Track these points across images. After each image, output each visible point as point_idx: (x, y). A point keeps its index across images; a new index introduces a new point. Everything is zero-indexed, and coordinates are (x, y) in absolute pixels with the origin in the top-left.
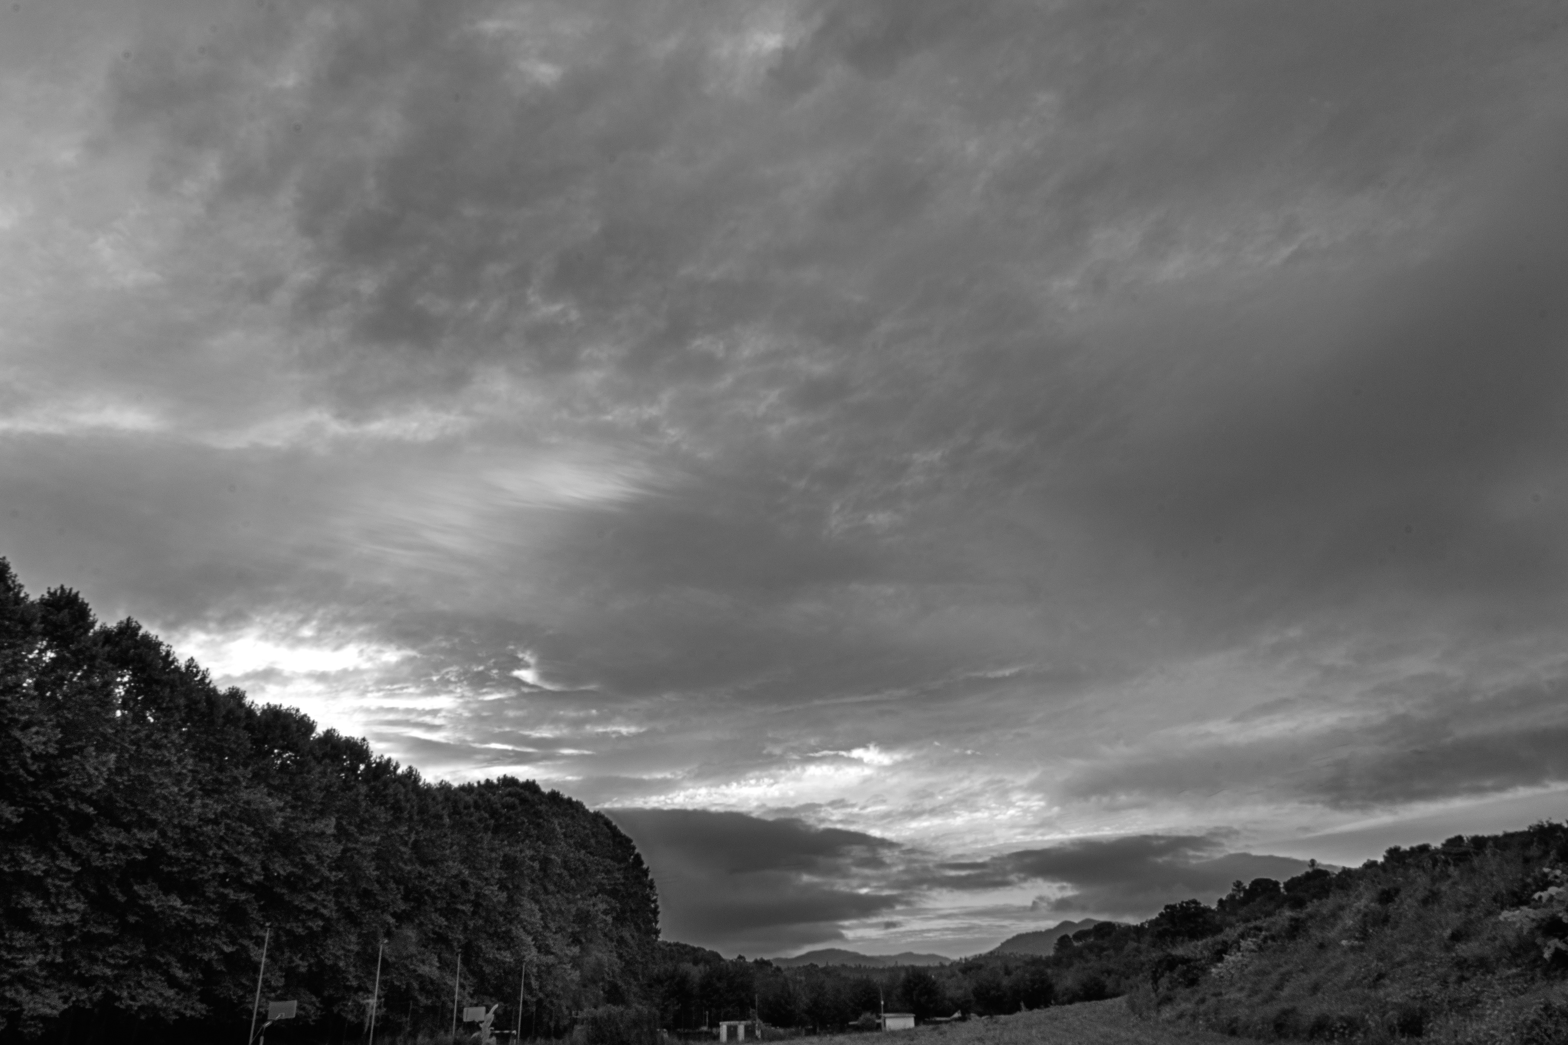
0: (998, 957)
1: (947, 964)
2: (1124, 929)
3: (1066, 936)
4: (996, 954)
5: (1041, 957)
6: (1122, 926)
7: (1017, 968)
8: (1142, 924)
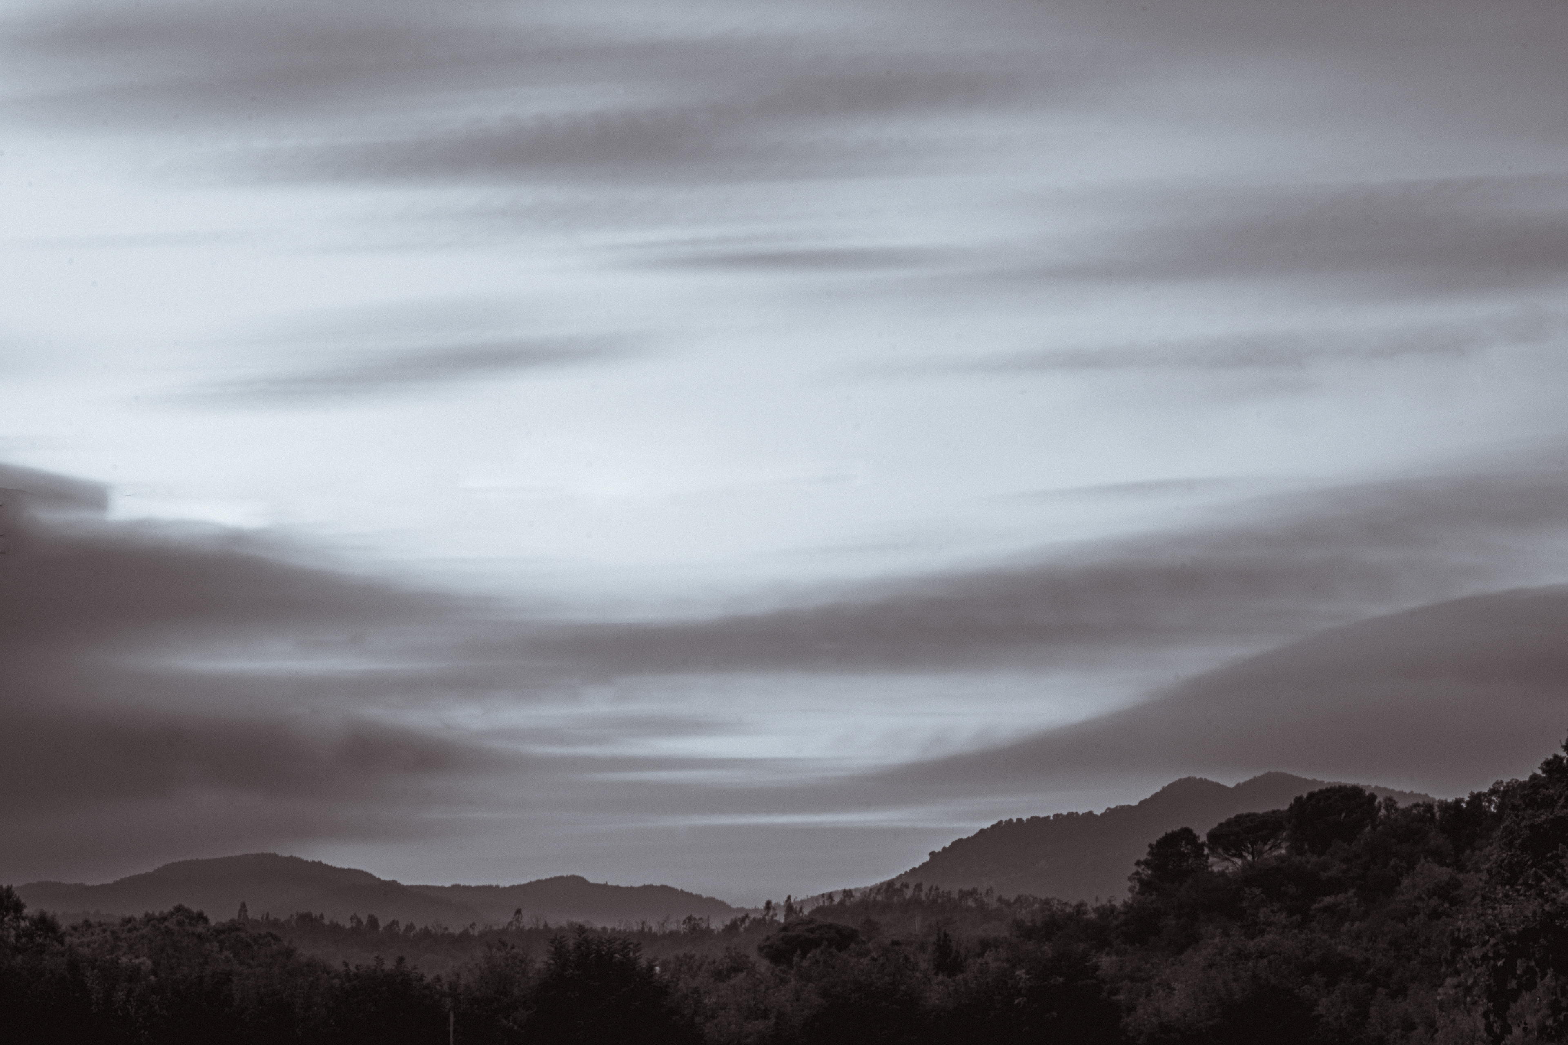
0: (916, 902)
1: (717, 924)
2: (1406, 812)
3: (1187, 835)
4: (909, 893)
5: (1080, 908)
6: (1402, 805)
7: (985, 945)
8: (1476, 798)
